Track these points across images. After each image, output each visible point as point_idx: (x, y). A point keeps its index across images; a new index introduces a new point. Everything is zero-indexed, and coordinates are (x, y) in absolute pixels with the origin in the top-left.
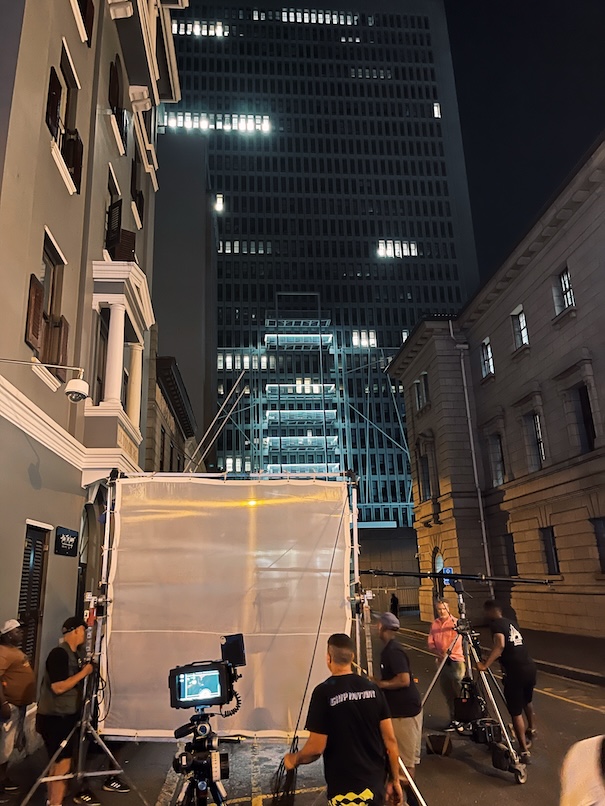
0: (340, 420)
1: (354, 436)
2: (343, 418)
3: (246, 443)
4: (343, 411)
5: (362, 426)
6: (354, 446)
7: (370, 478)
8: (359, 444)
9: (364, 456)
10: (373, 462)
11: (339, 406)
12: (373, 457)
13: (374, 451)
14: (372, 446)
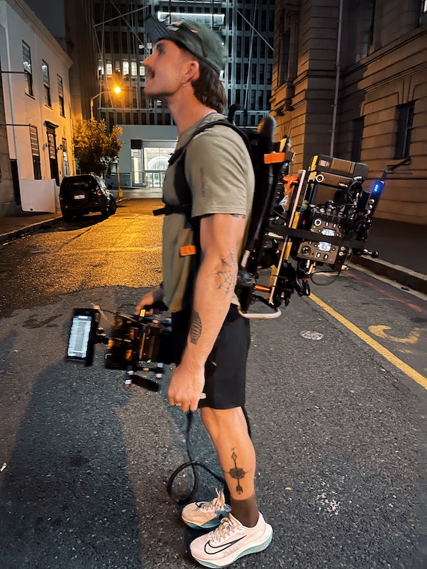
0: (227, 27)
1: (239, 44)
2: (231, 25)
3: (141, 47)
4: (231, 17)
5: (247, 34)
6: (238, 55)
7: (249, 87)
8: (243, 53)
9: (246, 65)
10: (254, 72)
11: (228, 11)
12: (254, 66)
13: (255, 61)
14: (254, 55)
